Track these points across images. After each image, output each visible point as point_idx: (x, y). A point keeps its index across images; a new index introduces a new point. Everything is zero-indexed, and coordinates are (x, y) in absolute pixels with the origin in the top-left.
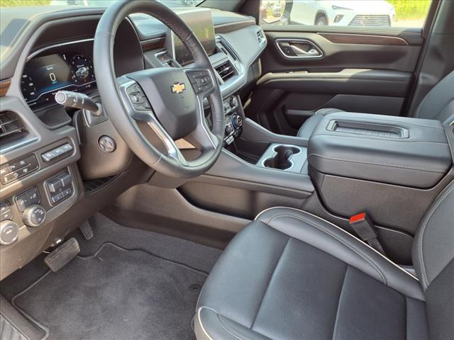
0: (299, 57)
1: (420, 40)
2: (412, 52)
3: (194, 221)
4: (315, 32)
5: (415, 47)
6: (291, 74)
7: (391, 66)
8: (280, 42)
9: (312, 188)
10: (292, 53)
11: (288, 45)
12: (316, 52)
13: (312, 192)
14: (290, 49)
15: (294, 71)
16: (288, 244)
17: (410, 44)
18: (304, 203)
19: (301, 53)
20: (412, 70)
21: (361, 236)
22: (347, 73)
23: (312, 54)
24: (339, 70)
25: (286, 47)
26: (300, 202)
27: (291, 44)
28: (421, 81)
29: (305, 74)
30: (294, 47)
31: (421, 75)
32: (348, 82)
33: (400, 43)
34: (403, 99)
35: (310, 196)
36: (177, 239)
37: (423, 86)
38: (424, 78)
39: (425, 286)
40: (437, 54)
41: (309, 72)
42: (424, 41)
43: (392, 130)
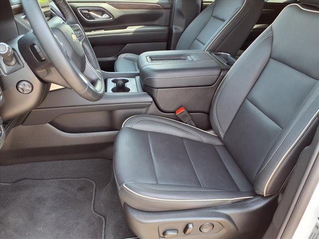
0: (97, 20)
1: (169, 6)
2: (166, 13)
3: (68, 144)
4: (105, 2)
5: (168, 10)
6: (93, 33)
7: (156, 22)
8: (81, 10)
9: (151, 99)
10: (91, 17)
11: (87, 12)
12: (107, 16)
13: (152, 102)
14: (89, 15)
15: (95, 30)
16: (149, 136)
17: (165, 9)
18: (147, 110)
19: (98, 18)
20: (167, 24)
21: (183, 120)
22: (131, 29)
23: (105, 17)
24: (125, 28)
25: (86, 14)
26: (144, 110)
27: (89, 11)
28: (174, 31)
29: (103, 32)
30: (92, 13)
31: (173, 27)
32: (132, 35)
33: (158, 8)
34: (166, 43)
35: (150, 105)
36: (54, 162)
37: (176, 33)
38: (175, 29)
39: (222, 136)
40: (180, 13)
41: (105, 30)
42: (172, 6)
43: (182, 58)
